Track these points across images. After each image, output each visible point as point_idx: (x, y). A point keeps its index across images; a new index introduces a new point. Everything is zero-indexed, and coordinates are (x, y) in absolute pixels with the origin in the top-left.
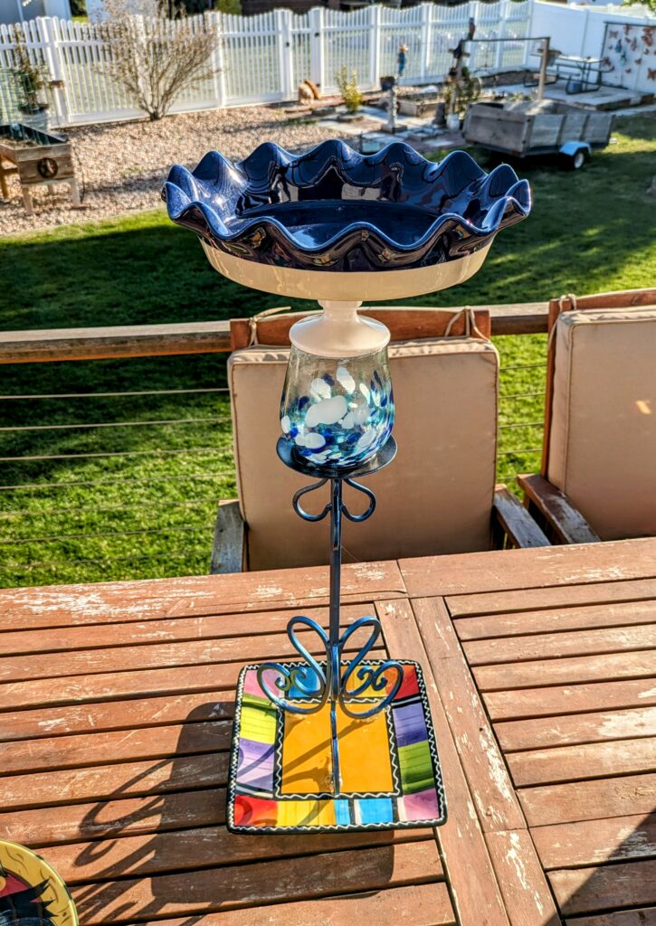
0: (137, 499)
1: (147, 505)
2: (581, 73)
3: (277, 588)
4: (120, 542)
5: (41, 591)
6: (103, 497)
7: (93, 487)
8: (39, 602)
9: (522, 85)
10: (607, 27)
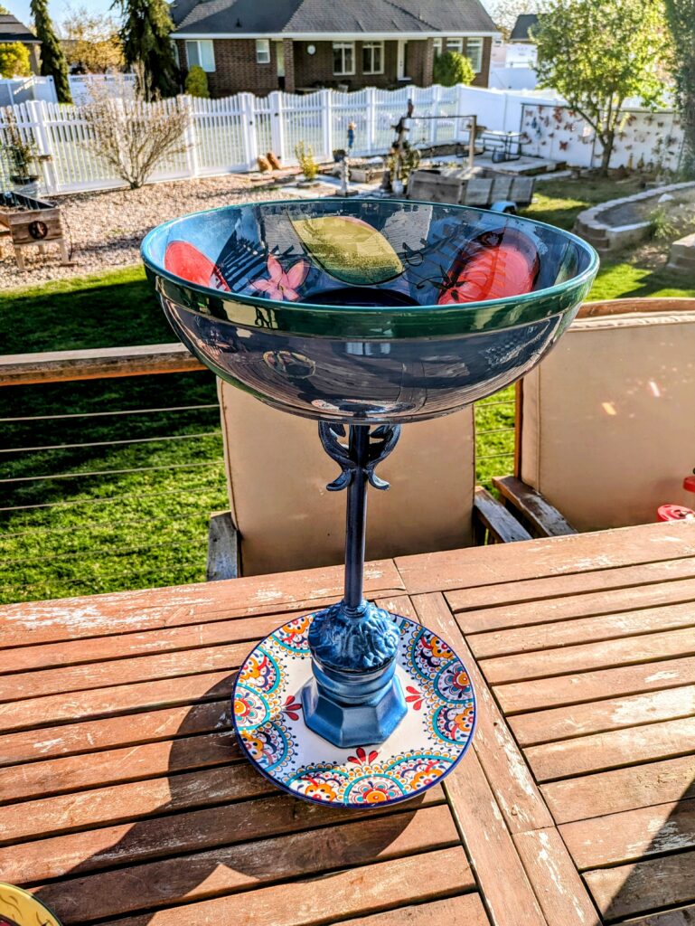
0: (127, 524)
1: (136, 528)
2: (504, 145)
3: (277, 591)
4: (111, 564)
5: (35, 606)
6: (94, 523)
7: (85, 513)
8: (32, 617)
9: (455, 156)
10: (523, 108)
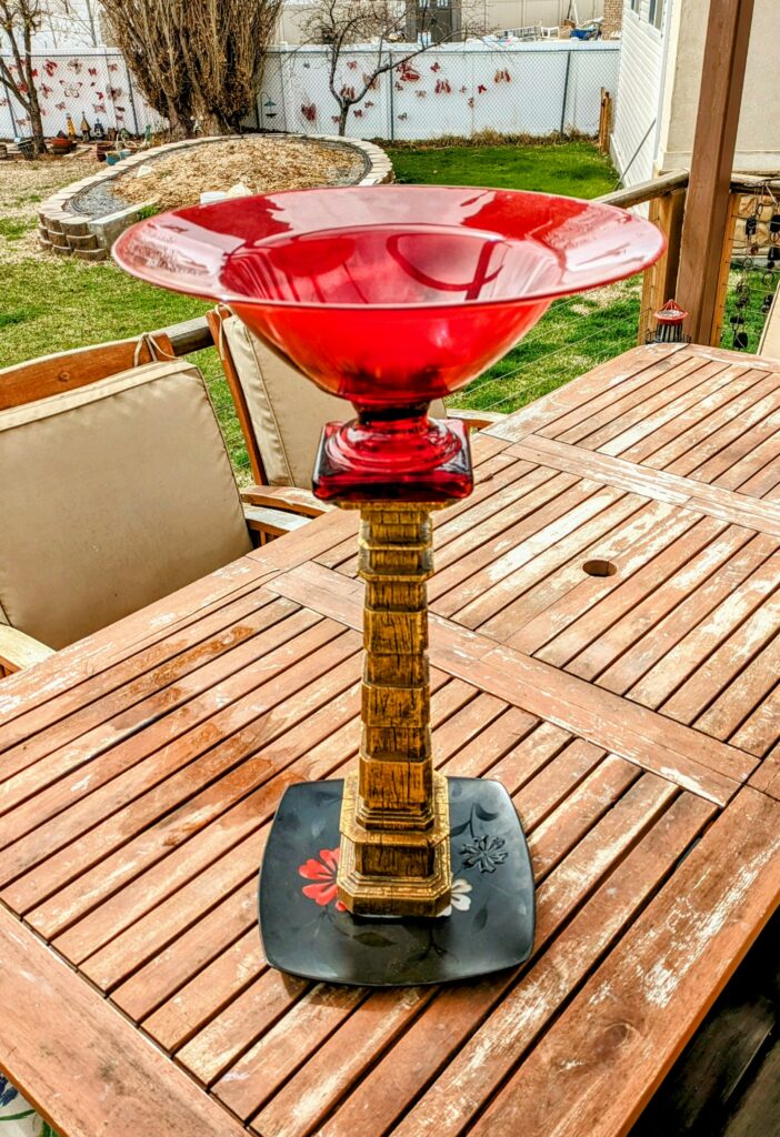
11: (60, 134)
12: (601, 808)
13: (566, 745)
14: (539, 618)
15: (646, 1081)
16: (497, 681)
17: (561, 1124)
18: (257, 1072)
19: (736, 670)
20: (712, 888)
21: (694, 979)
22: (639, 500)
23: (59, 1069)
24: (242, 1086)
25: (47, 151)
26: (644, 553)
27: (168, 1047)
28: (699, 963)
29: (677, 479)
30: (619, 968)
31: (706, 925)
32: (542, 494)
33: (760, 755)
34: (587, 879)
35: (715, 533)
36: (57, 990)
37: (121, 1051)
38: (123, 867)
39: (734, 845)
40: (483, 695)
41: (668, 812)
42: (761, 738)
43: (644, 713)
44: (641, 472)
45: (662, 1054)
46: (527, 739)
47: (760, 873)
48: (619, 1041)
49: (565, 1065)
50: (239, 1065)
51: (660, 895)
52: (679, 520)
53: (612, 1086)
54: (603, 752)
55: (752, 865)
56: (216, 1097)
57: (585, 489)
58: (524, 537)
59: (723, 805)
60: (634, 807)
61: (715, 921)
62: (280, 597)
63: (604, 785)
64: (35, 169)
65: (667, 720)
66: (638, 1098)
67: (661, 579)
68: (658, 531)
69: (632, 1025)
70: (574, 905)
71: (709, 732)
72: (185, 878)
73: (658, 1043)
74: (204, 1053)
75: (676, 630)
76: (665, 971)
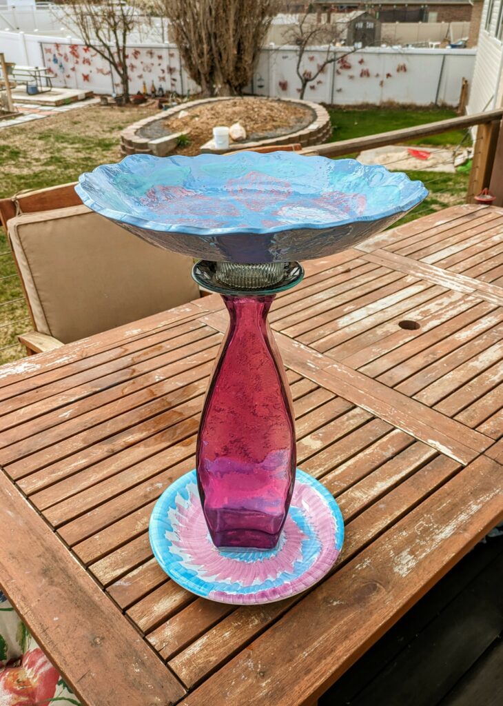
11: (139, 93)
12: (385, 459)
13: (368, 421)
14: (365, 350)
15: (384, 618)
16: (331, 382)
17: (323, 636)
18: (136, 582)
19: (488, 388)
20: (449, 512)
21: (427, 563)
22: (442, 289)
23: (17, 567)
24: (124, 589)
25: (130, 102)
26: (439, 319)
27: (85, 563)
28: (433, 553)
29: (468, 279)
30: (378, 550)
31: (441, 532)
32: (380, 281)
33: (496, 439)
34: (367, 498)
35: (488, 311)
36: (26, 523)
37: (56, 561)
38: (81, 461)
39: (468, 488)
40: (321, 389)
41: (428, 465)
42: (498, 429)
43: (423, 408)
44: (446, 274)
45: (398, 603)
46: (344, 416)
47: (483, 506)
48: (371, 593)
49: (333, 602)
50: (126, 577)
51: (414, 511)
52: (466, 302)
53: (361, 618)
54: (392, 427)
55: (479, 501)
56: (108, 594)
57: (408, 281)
58: (364, 304)
59: (465, 464)
60: (406, 460)
61: (448, 531)
62: (206, 325)
63: (389, 446)
64: (122, 111)
65: (437, 413)
66: (377, 627)
67: (448, 334)
68: (451, 307)
69: (381, 584)
70: (356, 511)
71: (463, 422)
72: (116, 471)
73: (396, 597)
74: (106, 568)
75: (452, 363)
76: (409, 556)
